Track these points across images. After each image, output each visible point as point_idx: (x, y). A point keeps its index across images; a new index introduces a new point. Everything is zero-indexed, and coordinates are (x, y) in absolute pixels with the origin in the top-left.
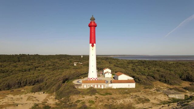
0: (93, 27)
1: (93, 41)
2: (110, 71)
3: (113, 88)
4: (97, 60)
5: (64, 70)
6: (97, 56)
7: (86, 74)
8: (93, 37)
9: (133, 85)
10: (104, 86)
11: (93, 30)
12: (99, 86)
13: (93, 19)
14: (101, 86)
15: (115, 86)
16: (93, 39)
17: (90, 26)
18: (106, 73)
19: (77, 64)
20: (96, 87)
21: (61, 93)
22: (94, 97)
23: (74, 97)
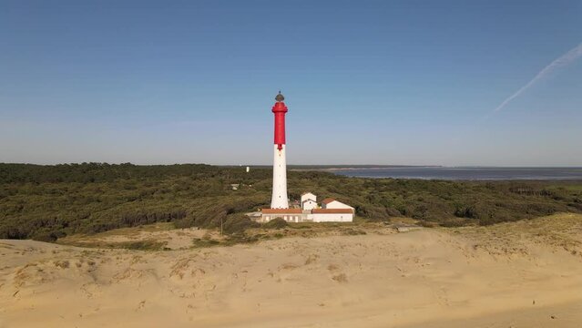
0: (280, 114)
1: (280, 139)
2: (314, 197)
3: (314, 221)
4: (287, 178)
5: (219, 197)
6: (288, 167)
7: (266, 204)
8: (280, 131)
9: (349, 218)
10: (300, 218)
11: (280, 118)
12: (291, 219)
13: (280, 98)
14: (294, 218)
15: (319, 218)
16: (280, 137)
17: (275, 111)
18: (306, 201)
19: (239, 188)
20: (285, 219)
21: (230, 226)
22: (282, 230)
23: (251, 231)
